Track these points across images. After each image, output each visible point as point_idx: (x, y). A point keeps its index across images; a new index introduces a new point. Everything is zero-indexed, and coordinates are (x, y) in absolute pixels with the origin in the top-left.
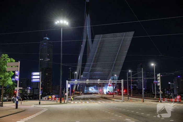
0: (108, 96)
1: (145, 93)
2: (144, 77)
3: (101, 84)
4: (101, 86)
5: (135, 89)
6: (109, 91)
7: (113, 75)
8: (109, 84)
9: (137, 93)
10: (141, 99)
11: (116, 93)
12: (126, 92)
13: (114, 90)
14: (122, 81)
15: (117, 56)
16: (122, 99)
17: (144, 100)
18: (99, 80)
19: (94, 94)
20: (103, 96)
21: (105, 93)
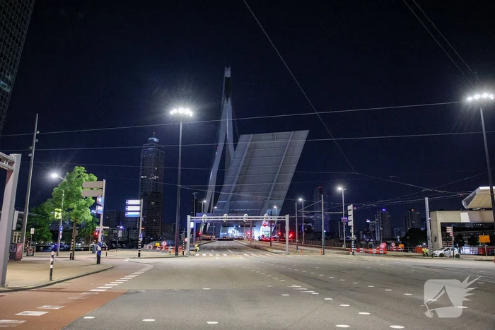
0: (261, 244)
1: (326, 239)
2: (325, 211)
3: (249, 222)
4: (249, 226)
5: (309, 231)
6: (263, 236)
7: (270, 207)
8: (264, 222)
9: (313, 239)
10: (319, 250)
11: (275, 239)
12: (294, 237)
13: (273, 233)
14: (287, 217)
15: (280, 173)
16: (287, 248)
17: (325, 250)
18: (246, 215)
19: (236, 239)
20: (252, 243)
21: (257, 238)
